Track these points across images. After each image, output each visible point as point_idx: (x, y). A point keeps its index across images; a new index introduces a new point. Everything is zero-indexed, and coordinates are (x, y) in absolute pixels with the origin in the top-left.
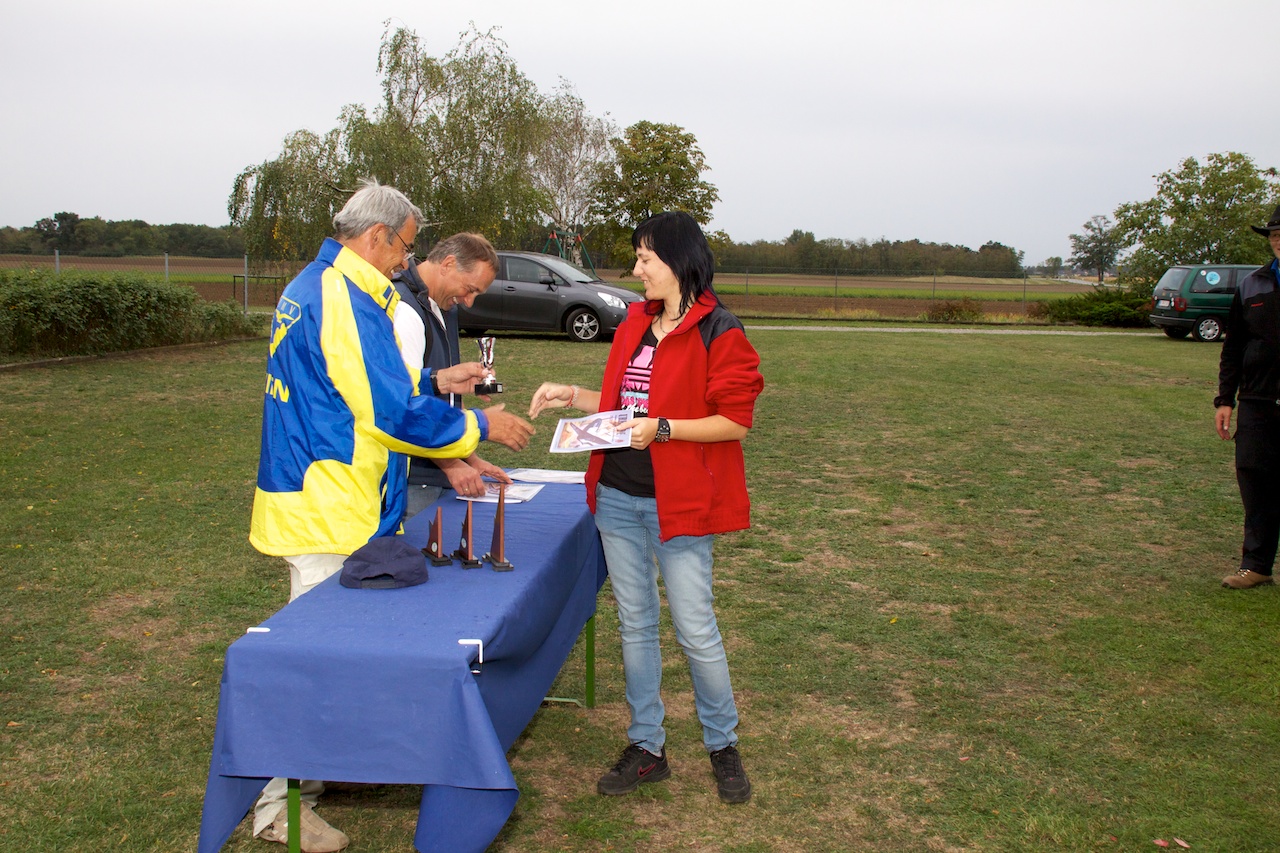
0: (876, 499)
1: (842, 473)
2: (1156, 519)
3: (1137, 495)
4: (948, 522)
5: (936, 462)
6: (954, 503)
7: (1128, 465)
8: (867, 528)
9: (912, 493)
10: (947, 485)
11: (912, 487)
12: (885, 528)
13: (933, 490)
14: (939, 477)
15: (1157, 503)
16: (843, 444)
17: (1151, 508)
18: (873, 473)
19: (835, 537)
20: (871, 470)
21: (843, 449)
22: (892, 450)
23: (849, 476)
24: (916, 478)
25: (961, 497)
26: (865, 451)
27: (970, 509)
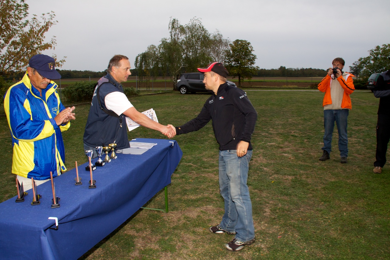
0: (281, 140)
1: (274, 131)
2: (361, 146)
3: (356, 138)
4: (300, 147)
5: (302, 128)
6: (303, 141)
7: (355, 129)
8: (275, 149)
9: (292, 138)
10: (303, 135)
11: (292, 136)
12: (280, 149)
13: (298, 137)
14: (301, 132)
15: (362, 141)
16: (277, 123)
17: (359, 142)
18: (283, 131)
19: (264, 152)
20: (283, 130)
21: (277, 124)
22: (290, 124)
23: (276, 132)
24: (294, 133)
25: (306, 139)
26: (283, 125)
27: (307, 143)
